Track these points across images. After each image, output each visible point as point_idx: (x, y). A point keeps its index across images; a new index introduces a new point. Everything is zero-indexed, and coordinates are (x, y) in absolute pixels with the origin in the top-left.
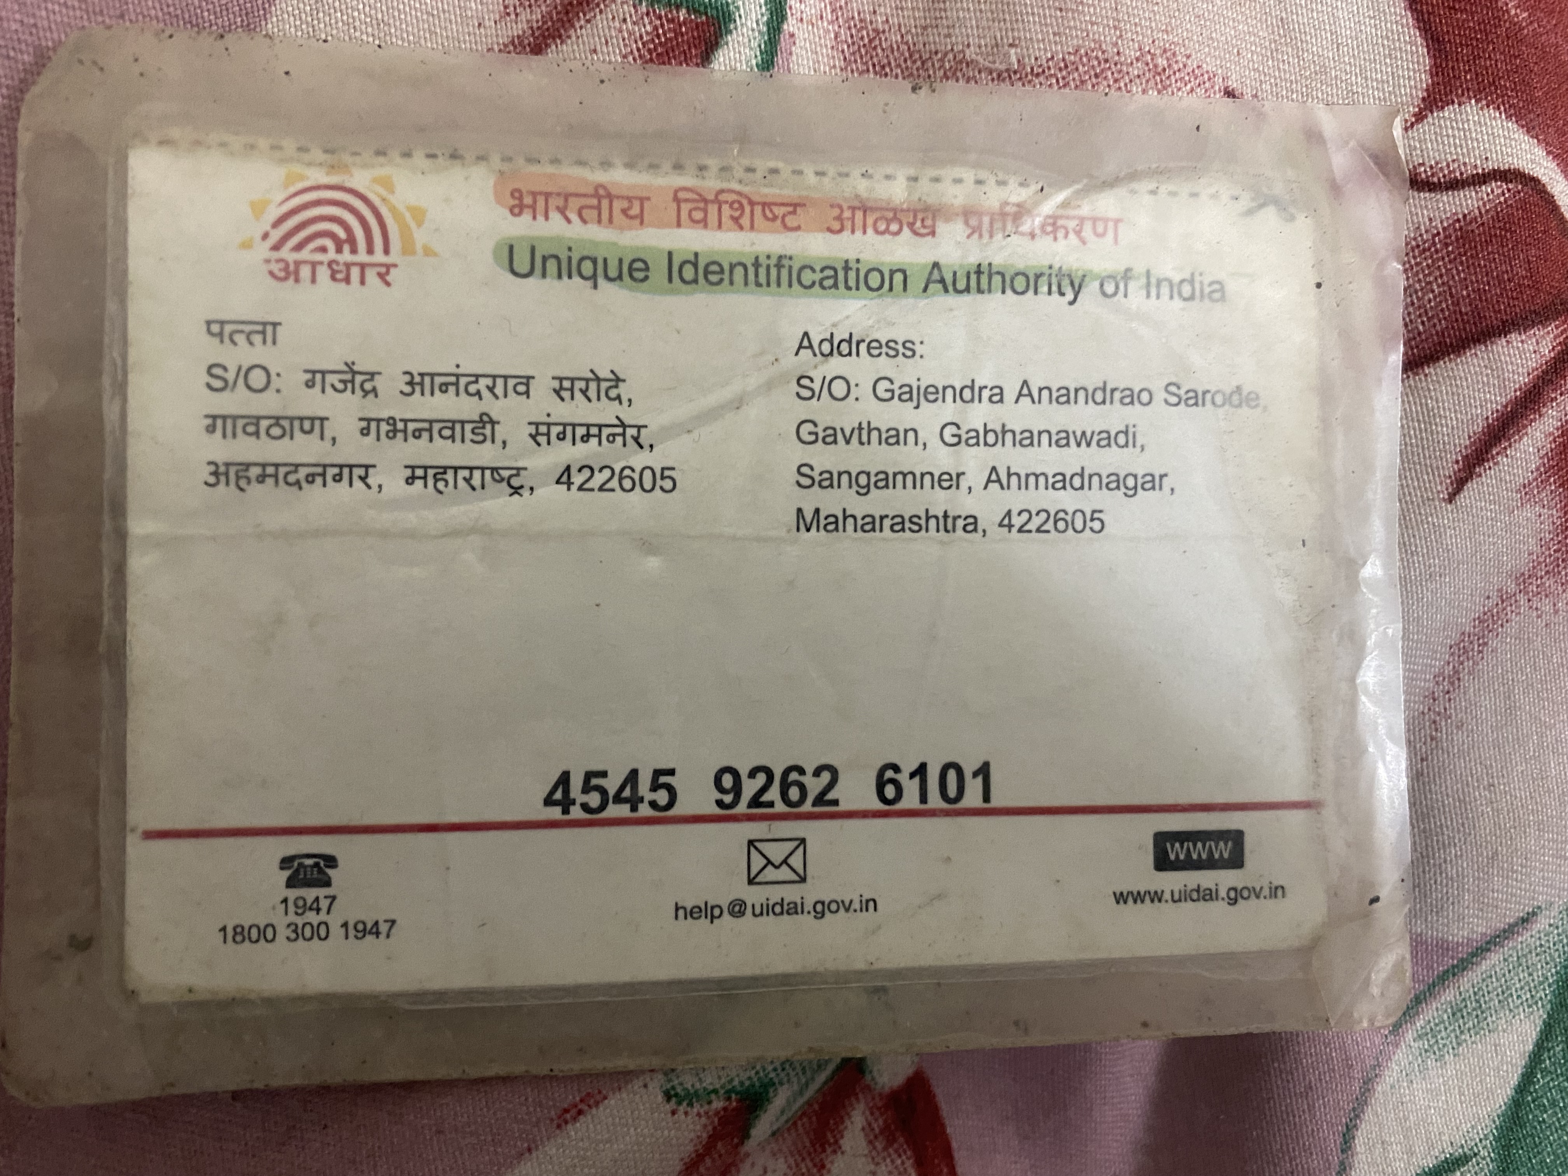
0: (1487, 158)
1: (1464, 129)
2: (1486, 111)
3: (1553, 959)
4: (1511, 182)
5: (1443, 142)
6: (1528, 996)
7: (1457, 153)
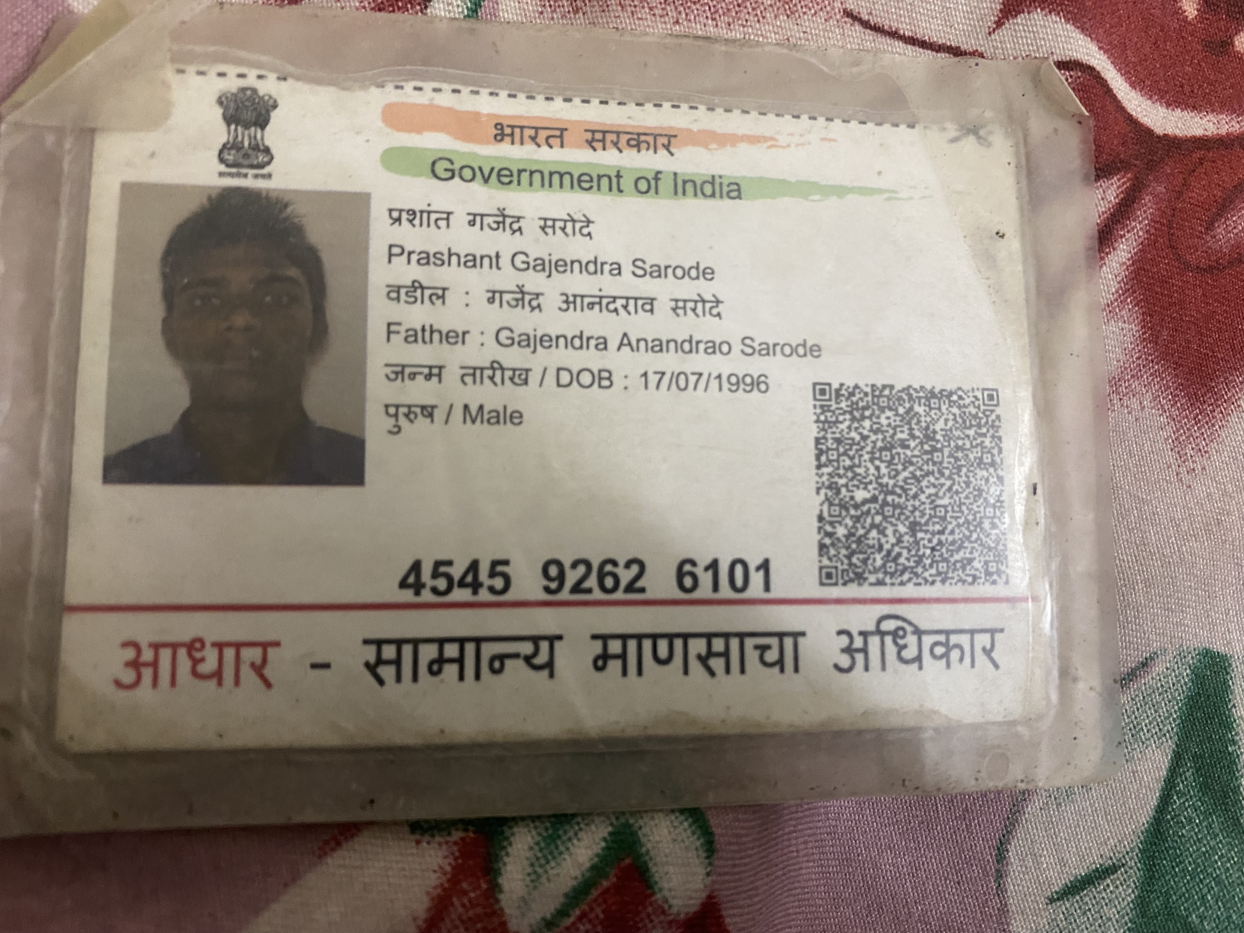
0: (1052, 53)
1: (1033, 31)
2: (1049, 17)
3: (1175, 698)
4: (1072, 70)
5: (1018, 42)
6: (1157, 730)
7: (1029, 50)
